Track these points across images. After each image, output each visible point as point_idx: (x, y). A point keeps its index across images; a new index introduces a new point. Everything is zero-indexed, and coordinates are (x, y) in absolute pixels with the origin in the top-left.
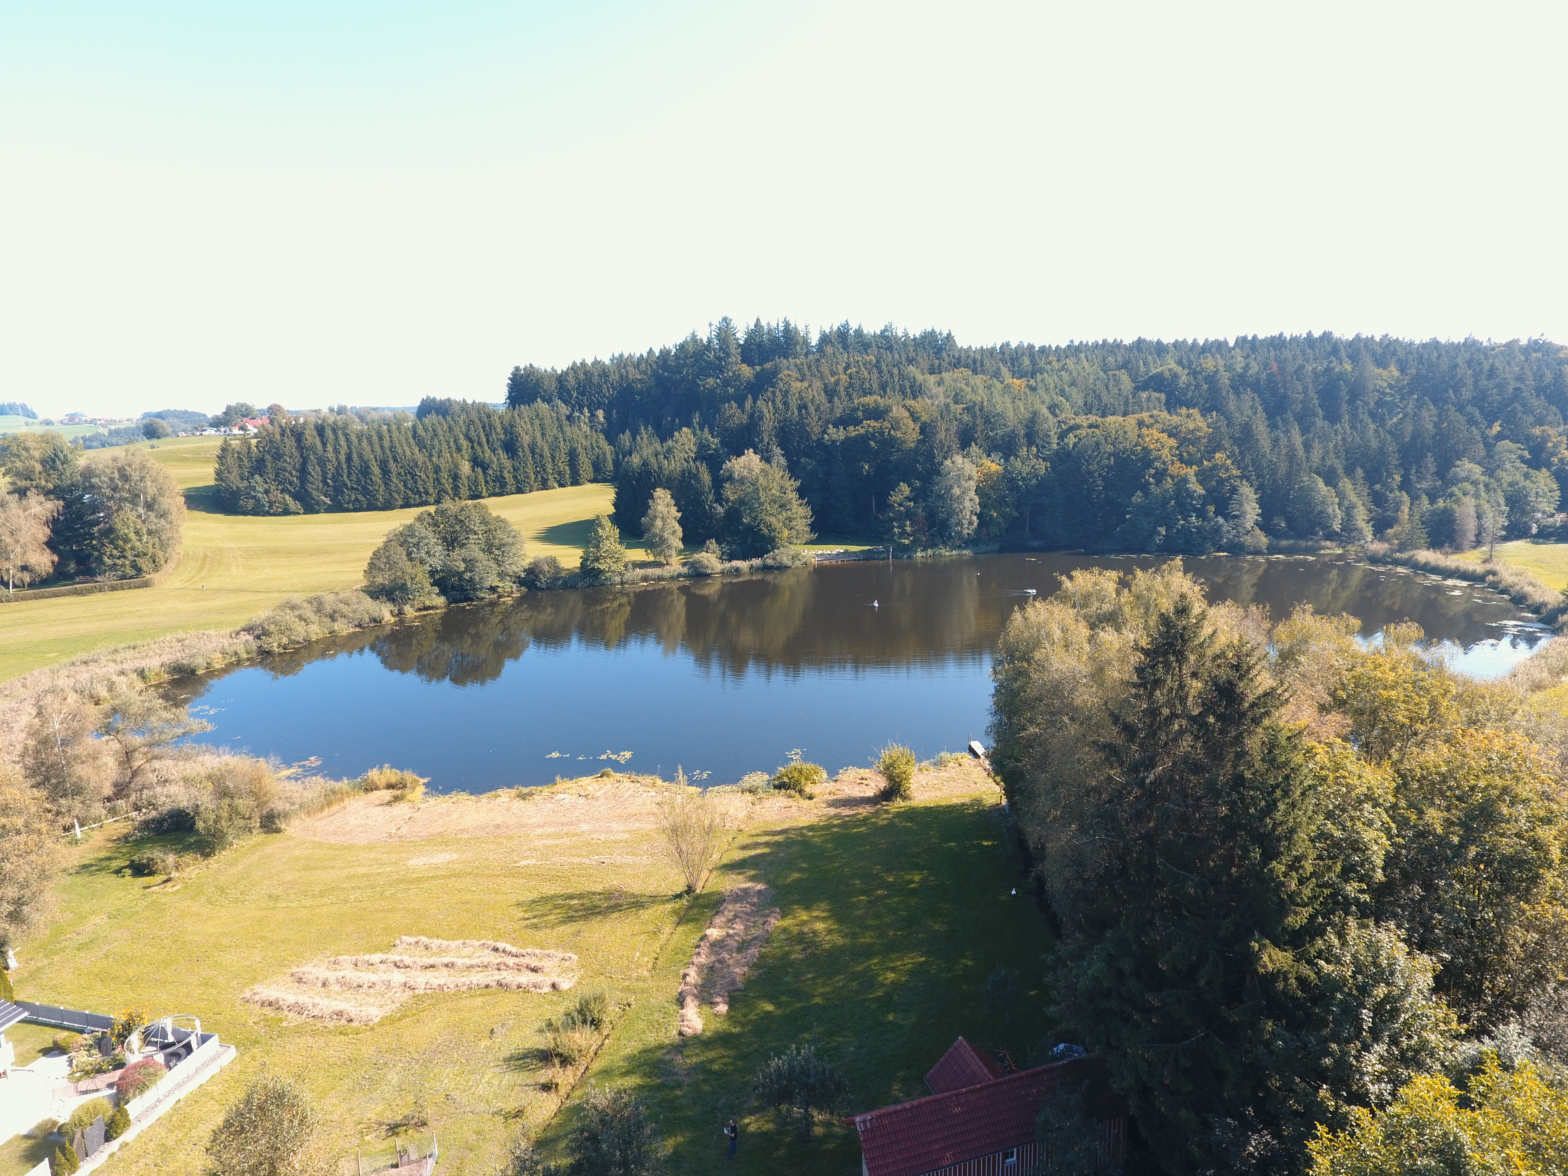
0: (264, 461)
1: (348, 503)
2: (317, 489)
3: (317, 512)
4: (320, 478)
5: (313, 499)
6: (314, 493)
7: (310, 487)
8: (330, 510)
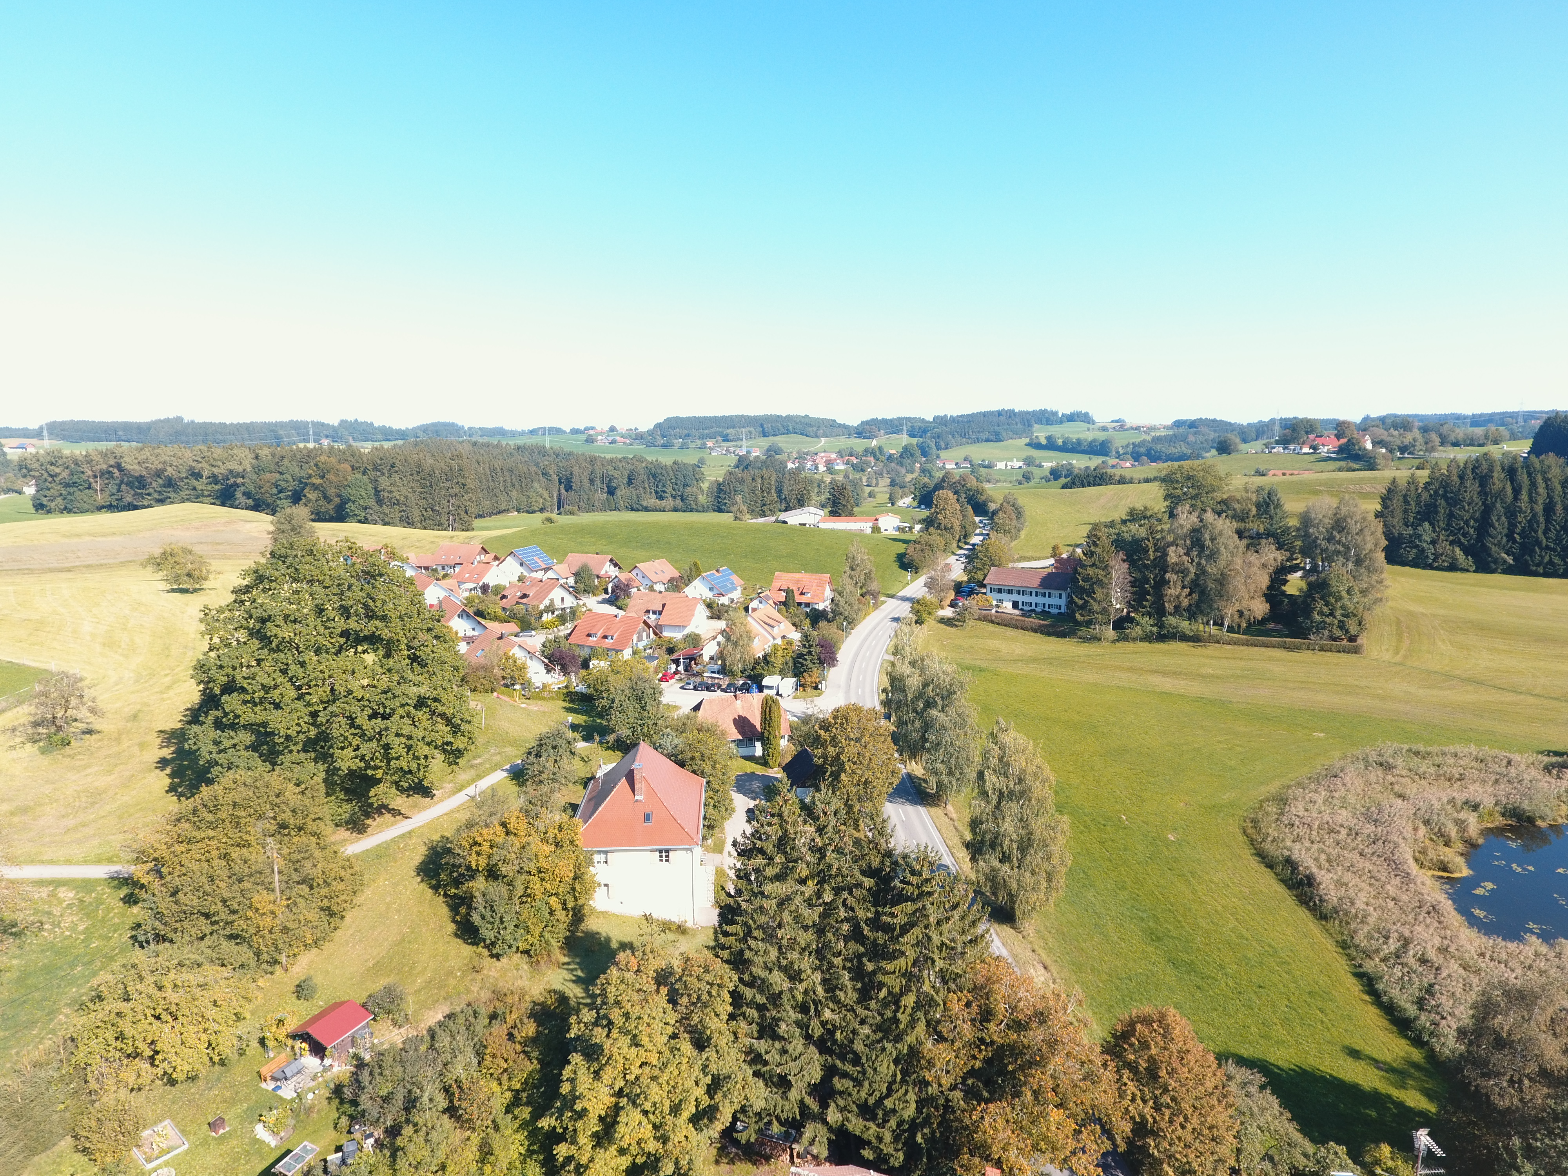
0: (1436, 506)
1: (1538, 565)
2: (1498, 545)
3: (1492, 572)
4: (1505, 531)
5: (1490, 555)
6: (1494, 549)
7: (1489, 543)
8: (1509, 570)
